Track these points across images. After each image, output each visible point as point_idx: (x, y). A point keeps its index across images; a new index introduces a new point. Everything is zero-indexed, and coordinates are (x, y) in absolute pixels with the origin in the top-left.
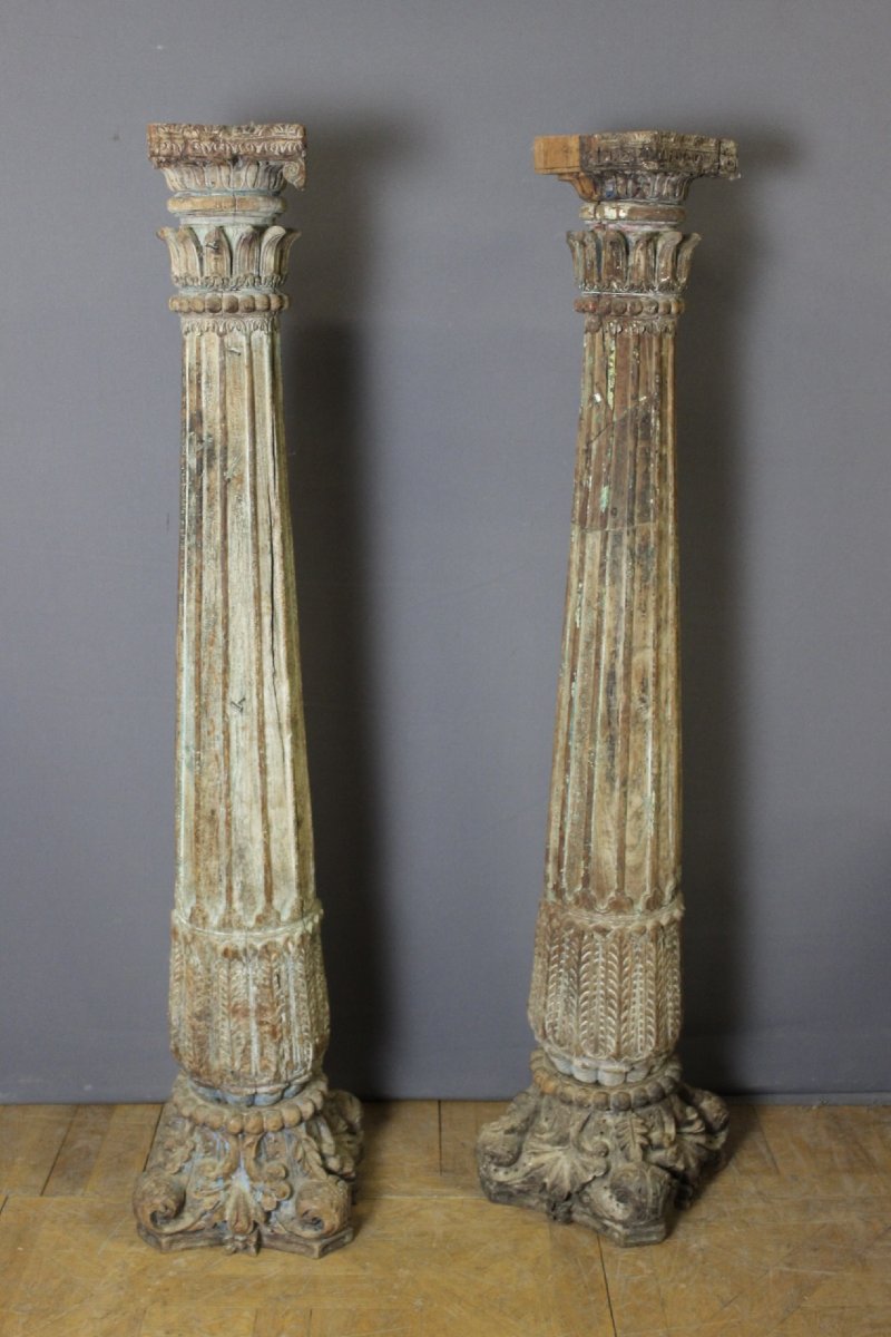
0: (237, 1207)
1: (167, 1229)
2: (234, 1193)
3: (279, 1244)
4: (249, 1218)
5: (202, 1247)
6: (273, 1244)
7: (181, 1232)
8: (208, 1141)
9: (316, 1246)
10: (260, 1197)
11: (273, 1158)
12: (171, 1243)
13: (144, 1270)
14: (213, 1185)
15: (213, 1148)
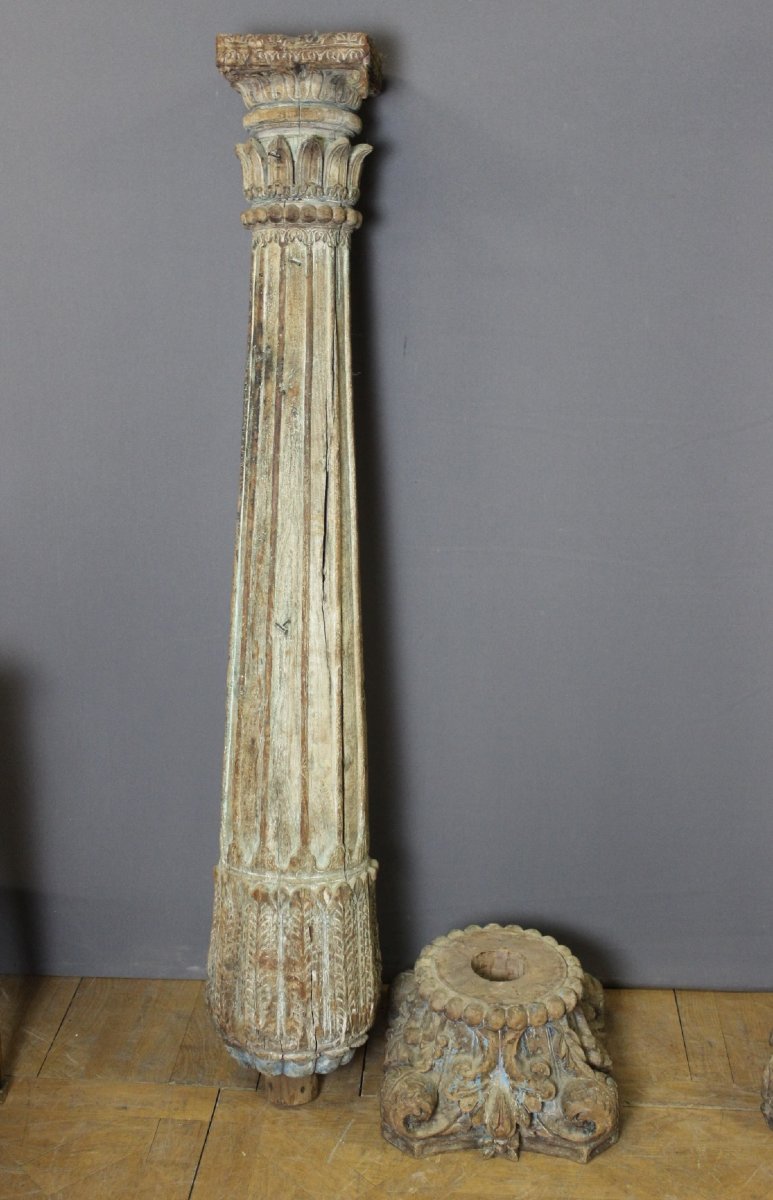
0: (497, 1109)
1: (420, 1133)
2: (493, 1094)
3: (540, 1147)
4: (511, 1121)
5: (456, 1151)
6: (533, 1146)
7: (434, 1136)
8: (462, 1036)
9: (585, 1150)
10: (523, 1097)
11: (534, 1054)
12: (423, 1147)
13: (382, 1184)
14: (470, 1085)
15: (467, 1045)
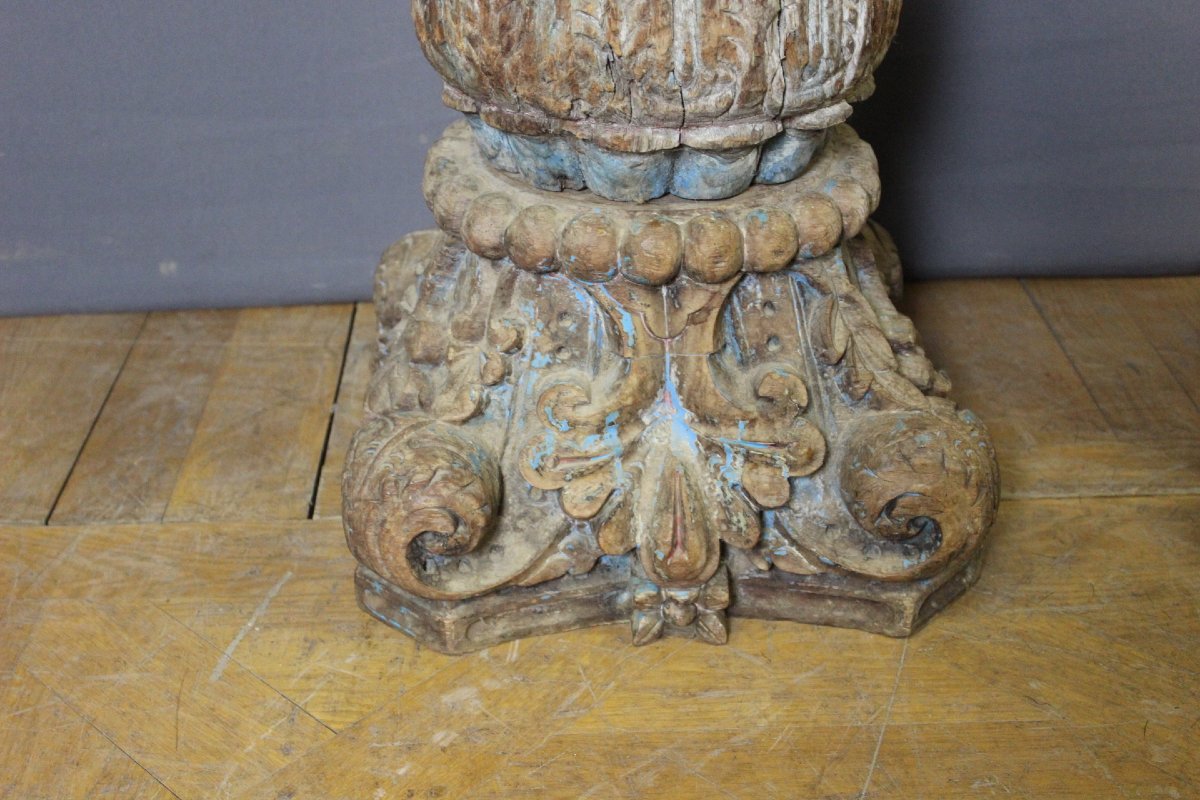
0: (668, 502)
1: (458, 584)
2: (653, 465)
3: (782, 603)
4: (708, 534)
5: (559, 628)
6: (763, 603)
7: (497, 591)
8: (562, 315)
9: (908, 600)
10: (736, 470)
11: (761, 355)
12: (470, 623)
14: (589, 444)
15: (577, 339)
